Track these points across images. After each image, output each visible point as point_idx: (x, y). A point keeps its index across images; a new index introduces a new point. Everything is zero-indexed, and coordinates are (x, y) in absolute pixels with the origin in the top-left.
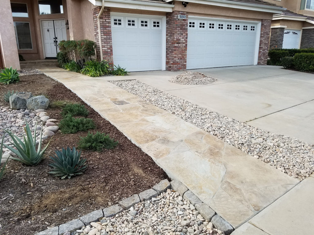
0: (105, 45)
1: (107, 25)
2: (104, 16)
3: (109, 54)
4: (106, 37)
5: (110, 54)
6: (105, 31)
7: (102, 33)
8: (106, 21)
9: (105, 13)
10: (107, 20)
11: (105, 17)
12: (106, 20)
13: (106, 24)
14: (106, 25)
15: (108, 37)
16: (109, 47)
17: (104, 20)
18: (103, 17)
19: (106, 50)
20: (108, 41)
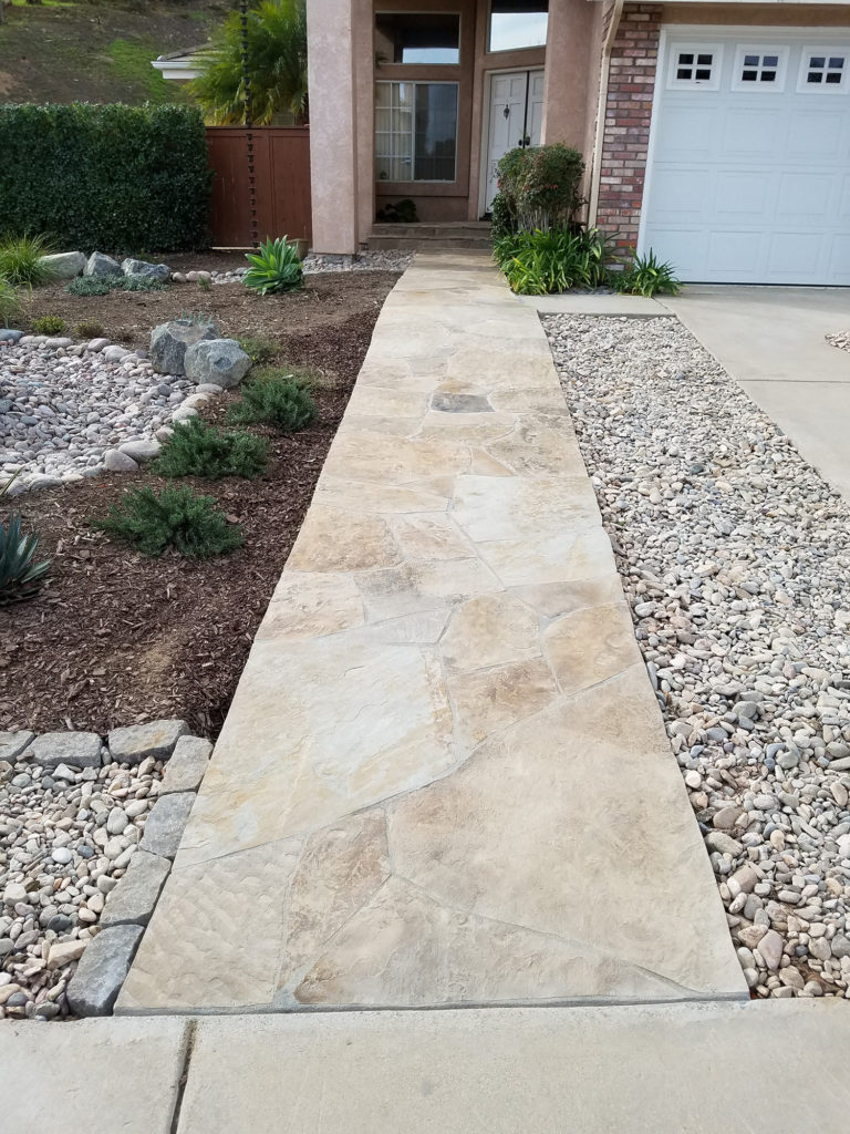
0: (616, 164)
1: (638, 80)
2: (632, 44)
3: (626, 205)
4: (623, 131)
5: (631, 202)
6: (627, 105)
7: (610, 114)
8: (634, 65)
9: (637, 30)
10: (639, 62)
11: (636, 48)
12: (635, 58)
13: (633, 76)
14: (632, 82)
15: (635, 131)
16: (629, 173)
17: (628, 62)
18: (623, 49)
19: (616, 189)
20: (630, 147)
